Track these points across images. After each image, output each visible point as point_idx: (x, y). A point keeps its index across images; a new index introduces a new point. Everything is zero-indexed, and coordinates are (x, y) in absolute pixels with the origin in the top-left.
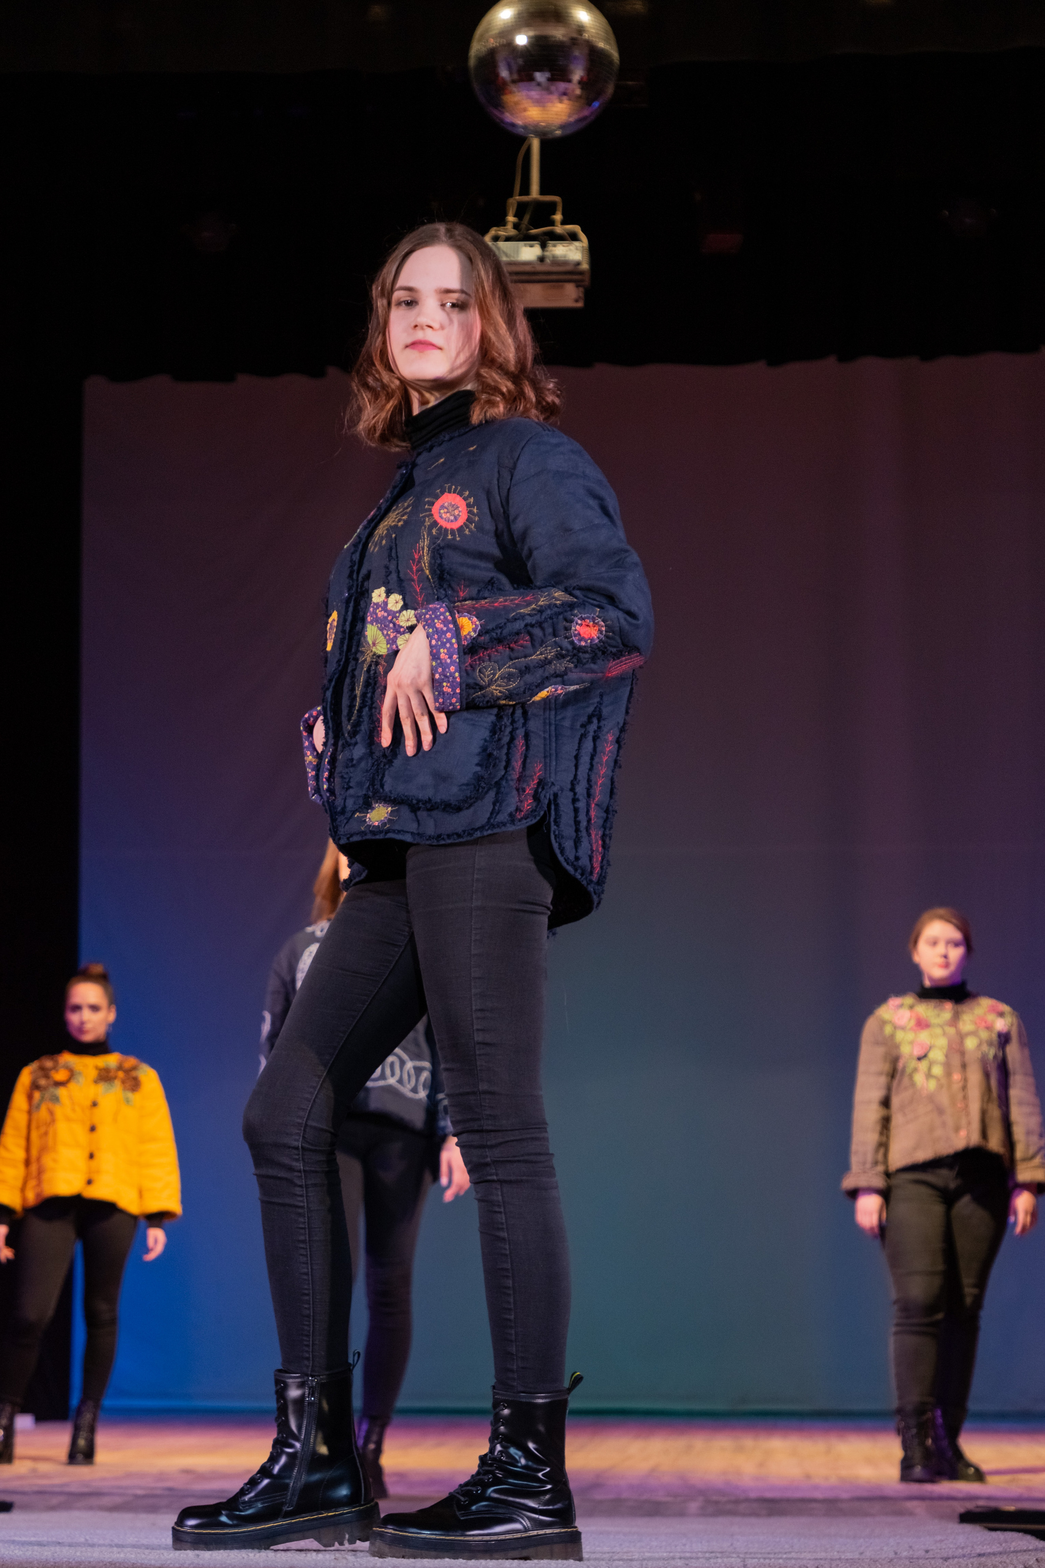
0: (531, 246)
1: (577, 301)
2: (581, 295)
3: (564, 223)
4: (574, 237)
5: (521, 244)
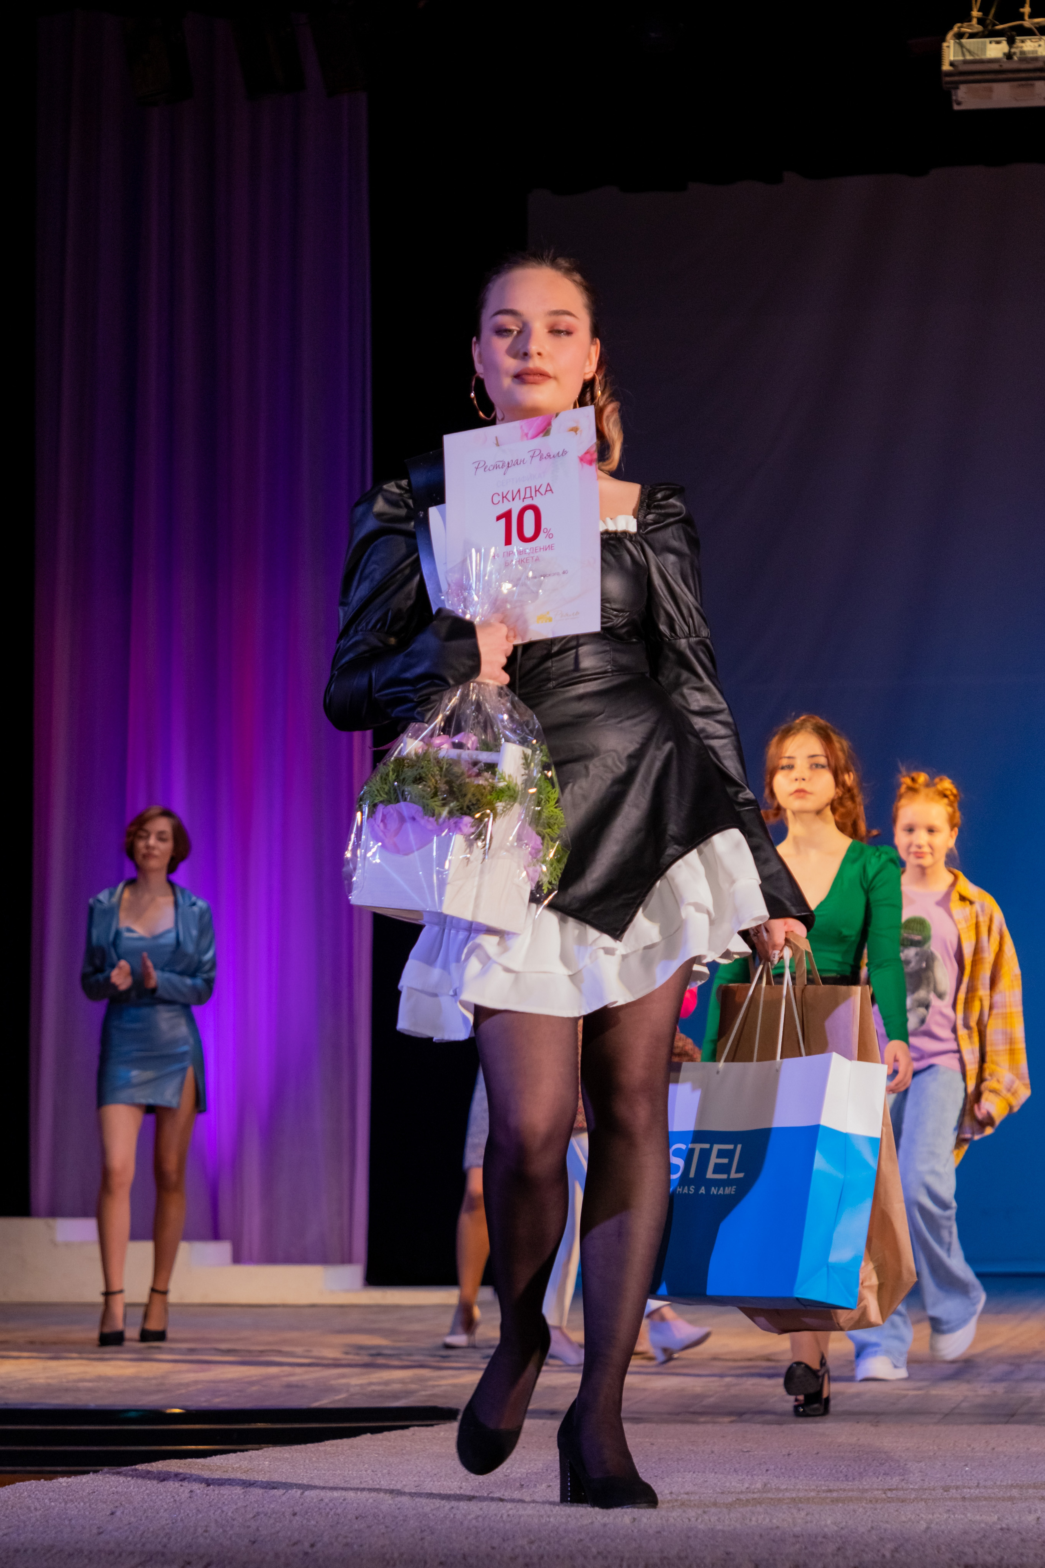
3: (1031, 16)
5: (988, 40)
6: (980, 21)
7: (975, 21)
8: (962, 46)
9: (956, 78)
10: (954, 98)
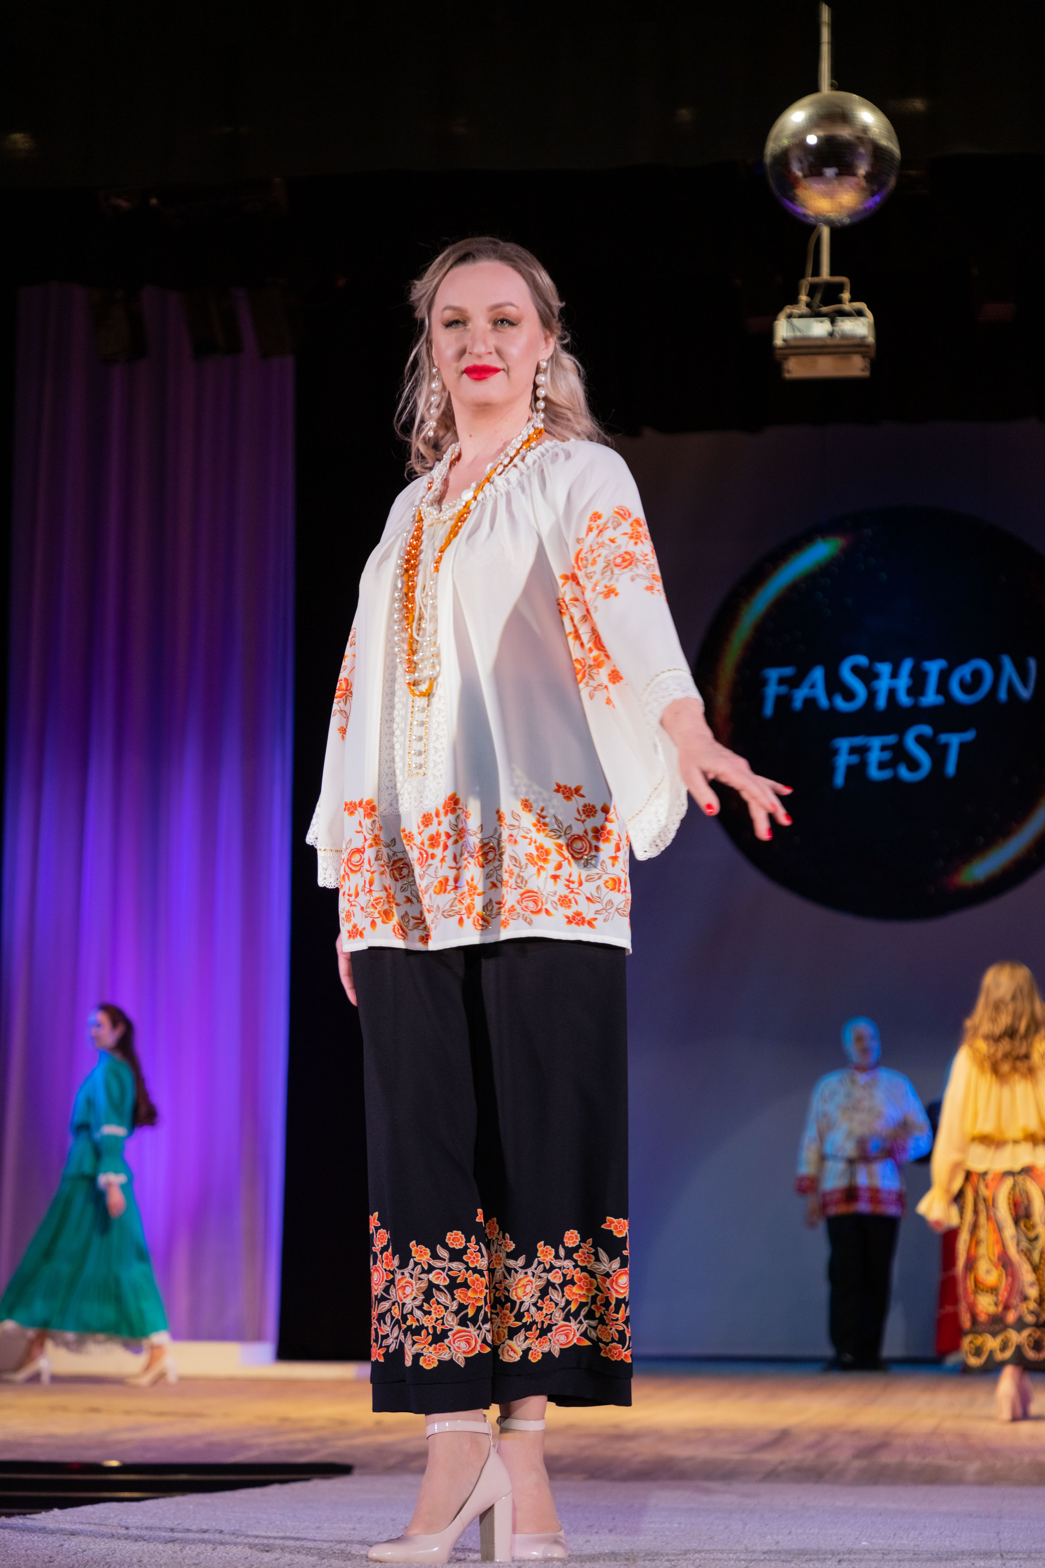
0: (822, 322)
1: (863, 370)
2: (868, 365)
3: (852, 300)
4: (860, 313)
5: (813, 320)
6: (808, 305)
7: (802, 305)
8: (792, 325)
9: (788, 351)
10: (785, 367)
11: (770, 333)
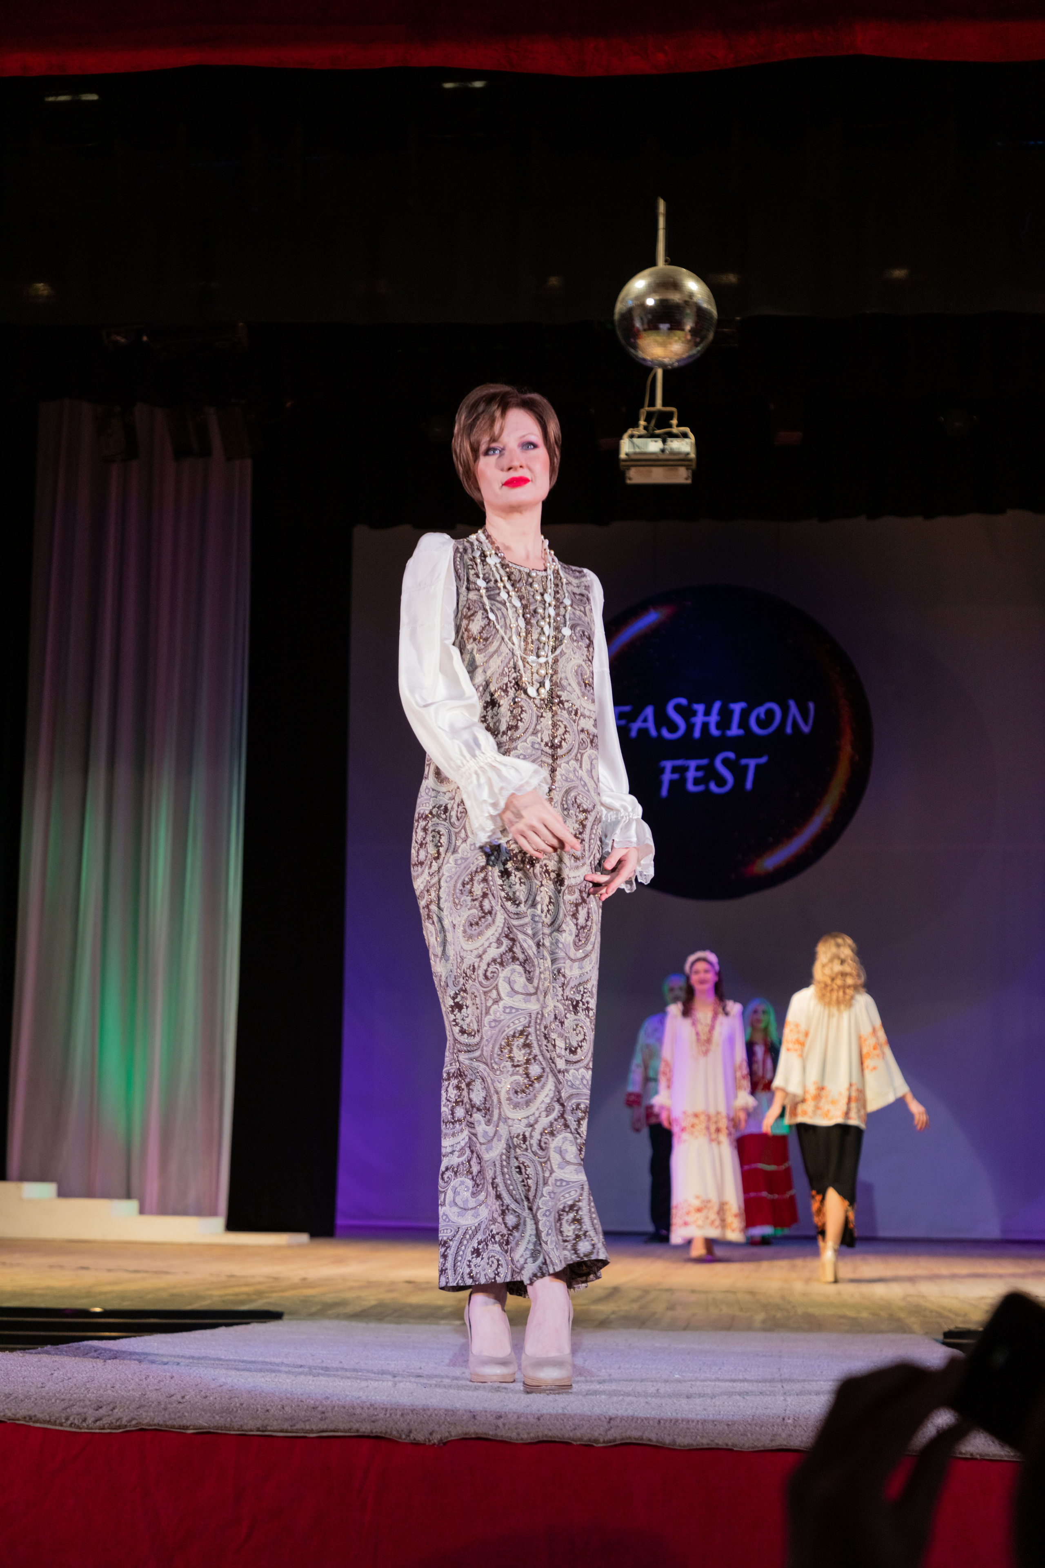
0: (656, 441)
1: (687, 479)
2: (690, 475)
3: (678, 425)
4: (685, 436)
5: (649, 440)
6: (646, 428)
7: (641, 428)
8: (633, 443)
9: (629, 463)
10: (627, 475)
11: (617, 449)
